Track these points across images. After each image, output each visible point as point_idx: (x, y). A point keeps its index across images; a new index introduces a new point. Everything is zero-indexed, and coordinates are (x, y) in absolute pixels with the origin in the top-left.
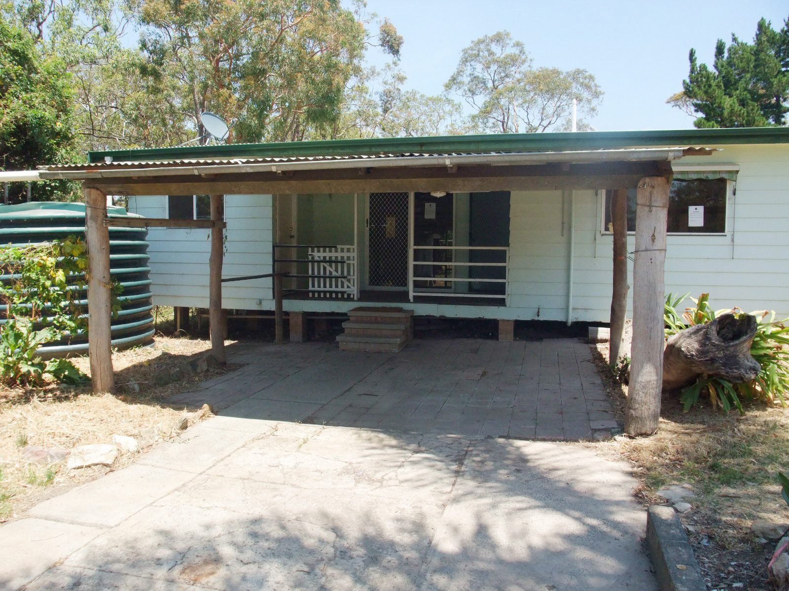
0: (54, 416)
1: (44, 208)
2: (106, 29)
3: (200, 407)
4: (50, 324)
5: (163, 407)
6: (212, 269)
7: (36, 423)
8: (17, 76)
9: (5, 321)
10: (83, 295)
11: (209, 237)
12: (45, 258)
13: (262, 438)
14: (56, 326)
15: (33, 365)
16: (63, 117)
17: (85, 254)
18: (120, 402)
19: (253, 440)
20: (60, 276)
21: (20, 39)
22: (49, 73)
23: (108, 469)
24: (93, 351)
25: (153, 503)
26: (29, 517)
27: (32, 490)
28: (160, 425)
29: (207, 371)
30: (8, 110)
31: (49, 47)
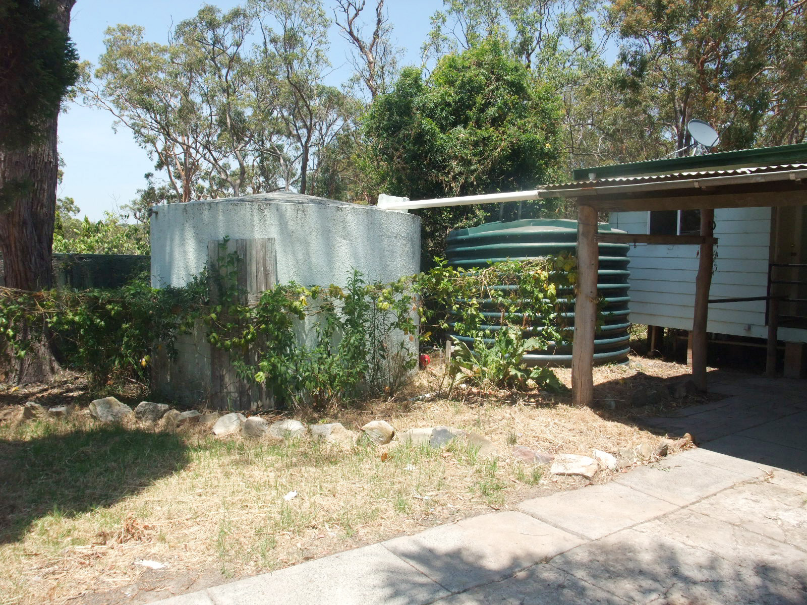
0: (538, 420)
1: (533, 225)
2: (588, 49)
3: (681, 436)
4: (538, 334)
5: (641, 429)
6: (698, 288)
7: (523, 425)
8: (513, 105)
9: (500, 327)
10: (571, 308)
11: (698, 254)
12: (539, 271)
13: (755, 483)
14: (544, 337)
15: (520, 370)
16: (551, 138)
17: (575, 269)
18: (597, 417)
19: (744, 483)
20: (552, 289)
21: (517, 71)
22: (540, 99)
23: (588, 482)
24: (576, 363)
25: (633, 526)
26: (518, 510)
27: (519, 486)
28: (639, 447)
29: (686, 397)
30: (505, 136)
31: (536, 74)
